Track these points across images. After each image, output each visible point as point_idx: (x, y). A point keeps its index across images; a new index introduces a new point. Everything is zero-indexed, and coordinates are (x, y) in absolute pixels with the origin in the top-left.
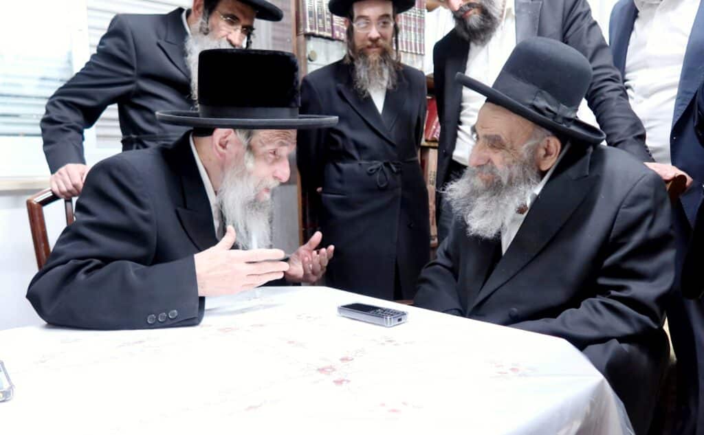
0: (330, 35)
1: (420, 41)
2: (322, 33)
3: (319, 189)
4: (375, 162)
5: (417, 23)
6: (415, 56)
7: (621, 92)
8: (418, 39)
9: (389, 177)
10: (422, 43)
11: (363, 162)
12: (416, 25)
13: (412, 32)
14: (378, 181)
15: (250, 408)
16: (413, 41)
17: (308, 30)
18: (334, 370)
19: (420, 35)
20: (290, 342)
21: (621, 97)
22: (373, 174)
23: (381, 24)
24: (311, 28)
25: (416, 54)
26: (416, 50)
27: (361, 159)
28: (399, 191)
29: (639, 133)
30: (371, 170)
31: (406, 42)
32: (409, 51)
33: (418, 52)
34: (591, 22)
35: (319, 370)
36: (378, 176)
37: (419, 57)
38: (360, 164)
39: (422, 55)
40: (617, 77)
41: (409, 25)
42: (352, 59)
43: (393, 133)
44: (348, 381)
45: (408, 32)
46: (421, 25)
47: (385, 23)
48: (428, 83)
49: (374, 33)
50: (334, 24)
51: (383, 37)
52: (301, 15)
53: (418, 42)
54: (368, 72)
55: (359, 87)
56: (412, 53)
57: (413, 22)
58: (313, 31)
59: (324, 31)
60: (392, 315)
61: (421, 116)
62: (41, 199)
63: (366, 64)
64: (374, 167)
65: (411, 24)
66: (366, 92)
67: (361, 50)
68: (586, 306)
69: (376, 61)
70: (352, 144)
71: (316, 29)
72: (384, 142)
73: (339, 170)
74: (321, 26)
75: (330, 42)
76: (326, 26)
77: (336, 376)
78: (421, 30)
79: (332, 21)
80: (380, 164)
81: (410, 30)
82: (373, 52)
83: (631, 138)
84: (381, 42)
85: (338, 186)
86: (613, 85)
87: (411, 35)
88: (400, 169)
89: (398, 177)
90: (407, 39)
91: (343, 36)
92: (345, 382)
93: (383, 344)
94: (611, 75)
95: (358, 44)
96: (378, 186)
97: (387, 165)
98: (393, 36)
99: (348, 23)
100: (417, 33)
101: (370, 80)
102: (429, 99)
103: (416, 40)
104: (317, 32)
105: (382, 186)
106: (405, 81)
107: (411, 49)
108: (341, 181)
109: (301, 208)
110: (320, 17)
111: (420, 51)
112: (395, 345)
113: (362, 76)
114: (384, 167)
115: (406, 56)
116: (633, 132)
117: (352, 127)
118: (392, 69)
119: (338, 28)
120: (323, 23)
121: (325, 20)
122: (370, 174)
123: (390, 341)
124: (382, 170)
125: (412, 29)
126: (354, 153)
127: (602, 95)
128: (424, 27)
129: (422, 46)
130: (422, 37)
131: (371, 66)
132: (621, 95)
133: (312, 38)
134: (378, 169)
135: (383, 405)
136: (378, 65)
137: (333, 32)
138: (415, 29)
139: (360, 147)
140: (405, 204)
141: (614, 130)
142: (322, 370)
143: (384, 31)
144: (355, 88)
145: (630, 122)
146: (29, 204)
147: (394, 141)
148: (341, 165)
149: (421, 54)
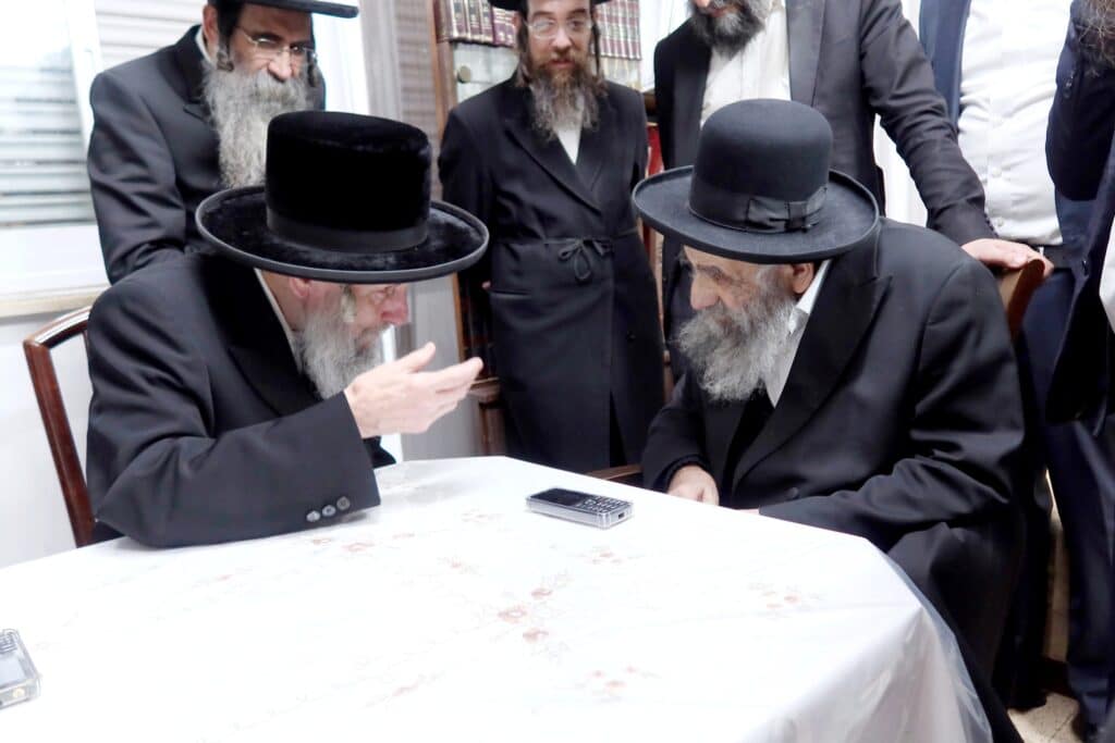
0: (489, 39)
1: (633, 38)
2: (477, 37)
3: (486, 285)
4: (569, 240)
5: (627, 10)
6: (626, 62)
7: (948, 131)
8: (629, 36)
9: (592, 261)
10: (637, 41)
11: (552, 242)
12: (625, 13)
13: (620, 25)
14: (575, 269)
15: (402, 690)
16: (622, 39)
17: (456, 34)
18: (524, 614)
19: (633, 29)
20: (455, 566)
21: (948, 139)
22: (570, 258)
23: (572, 26)
24: (460, 30)
25: (628, 59)
26: (627, 52)
27: (547, 237)
28: (610, 284)
29: (975, 194)
30: (565, 254)
31: (612, 41)
32: (617, 55)
33: (631, 56)
34: (902, 23)
35: (500, 615)
36: (575, 262)
37: (634, 63)
38: (547, 245)
39: (638, 60)
40: (940, 108)
41: (614, 14)
42: (527, 80)
43: (596, 194)
44: (545, 633)
45: (614, 24)
46: (633, 13)
47: (576, 23)
48: (647, 102)
49: (562, 39)
50: (496, 22)
51: (575, 46)
52: (443, 10)
53: (629, 40)
54: (554, 101)
55: (540, 126)
56: (621, 58)
57: (620, 8)
58: (464, 35)
59: (481, 33)
60: (609, 509)
61: (640, 164)
62: (47, 338)
63: (550, 88)
64: (570, 248)
65: (617, 11)
66: (551, 134)
67: (543, 66)
68: (901, 470)
69: (565, 84)
70: (533, 215)
71: (467, 31)
72: (583, 208)
73: (515, 255)
74: (475, 26)
75: (492, 50)
76: (483, 25)
77: (527, 625)
78: (635, 21)
79: (492, 16)
80: (578, 243)
81: (617, 22)
82: (561, 70)
83: (963, 201)
84: (572, 53)
85: (514, 280)
86: (936, 120)
87: (618, 30)
88: (608, 250)
89: (608, 262)
90: (612, 37)
91: (512, 39)
92: (540, 636)
93: (595, 561)
94: (934, 104)
95: (537, 56)
96: (577, 279)
97: (588, 243)
98: (590, 44)
99: (518, 22)
100: (628, 26)
101: (556, 114)
102: (650, 128)
103: (626, 37)
104: (469, 36)
105: (582, 278)
106: (610, 109)
107: (620, 52)
108: (518, 273)
109: (459, 314)
110: (472, 11)
111: (634, 53)
112: (615, 561)
113: (544, 108)
114: (584, 248)
115: (613, 64)
116: (967, 194)
117: (530, 188)
118: (591, 96)
119: (503, 27)
120: (479, 20)
121: (482, 15)
122: (563, 259)
123: (606, 555)
124: (582, 252)
125: (620, 20)
126: (537, 227)
127: (920, 135)
128: (638, 14)
129: (636, 46)
130: (636, 32)
131: (558, 92)
132: (949, 136)
133: (461, 45)
134: (575, 252)
135: (598, 674)
136: (569, 91)
137: (494, 33)
138: (624, 19)
139: (546, 219)
140: (620, 303)
141: (937, 190)
142: (505, 615)
143: (576, 36)
144: (533, 127)
145: (962, 178)
146: (28, 347)
147: (598, 207)
148: (517, 247)
149: (635, 59)
